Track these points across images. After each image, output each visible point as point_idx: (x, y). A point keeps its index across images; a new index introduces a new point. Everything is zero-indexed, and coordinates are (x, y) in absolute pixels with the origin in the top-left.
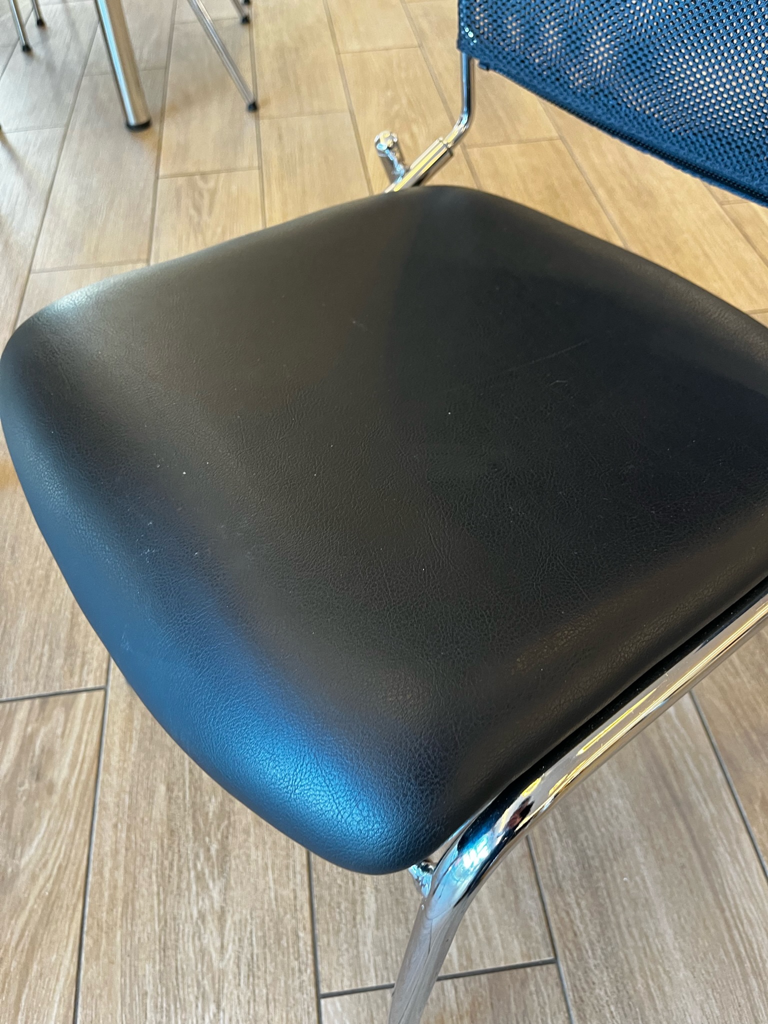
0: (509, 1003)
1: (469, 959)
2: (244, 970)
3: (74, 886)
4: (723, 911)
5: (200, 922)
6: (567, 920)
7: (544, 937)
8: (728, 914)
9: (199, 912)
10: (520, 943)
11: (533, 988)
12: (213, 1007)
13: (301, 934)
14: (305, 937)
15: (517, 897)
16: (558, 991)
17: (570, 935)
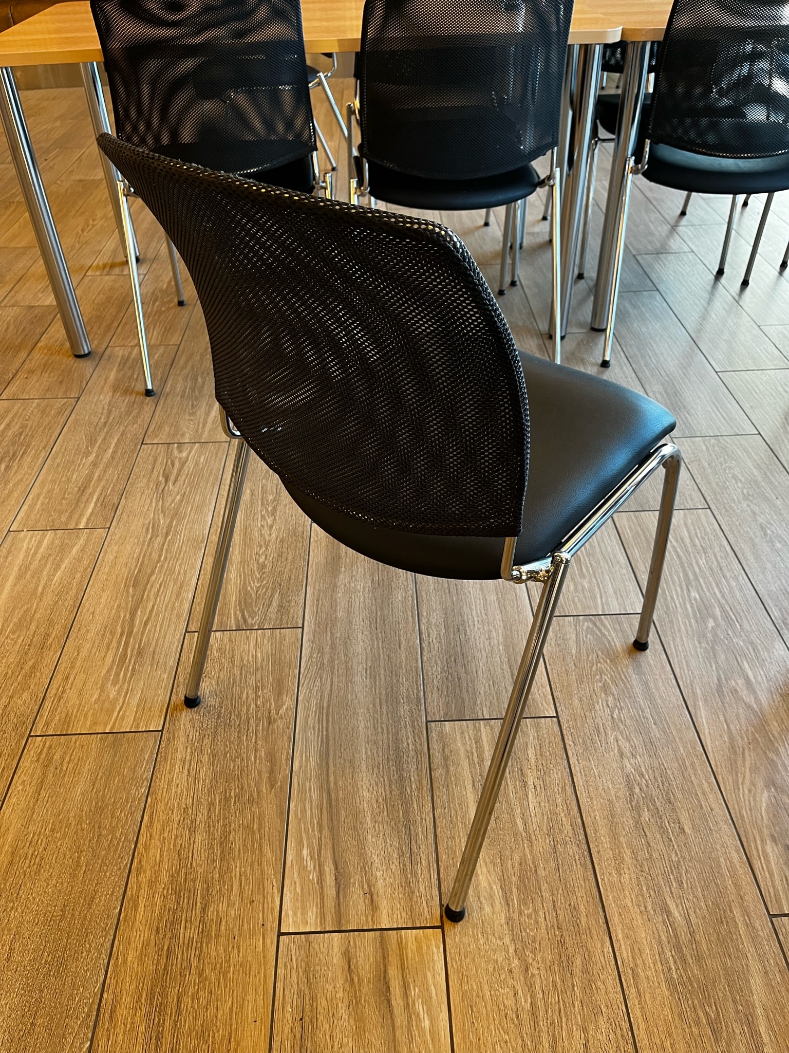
0: (455, 707)
1: (475, 726)
2: (602, 729)
3: (723, 778)
4: (327, 735)
5: (634, 753)
6: (417, 738)
7: (431, 732)
8: (325, 733)
9: (636, 758)
10: (445, 730)
11: (442, 712)
12: (615, 716)
13: (571, 743)
14: (569, 742)
15: (443, 750)
16: (429, 710)
17: (416, 732)
